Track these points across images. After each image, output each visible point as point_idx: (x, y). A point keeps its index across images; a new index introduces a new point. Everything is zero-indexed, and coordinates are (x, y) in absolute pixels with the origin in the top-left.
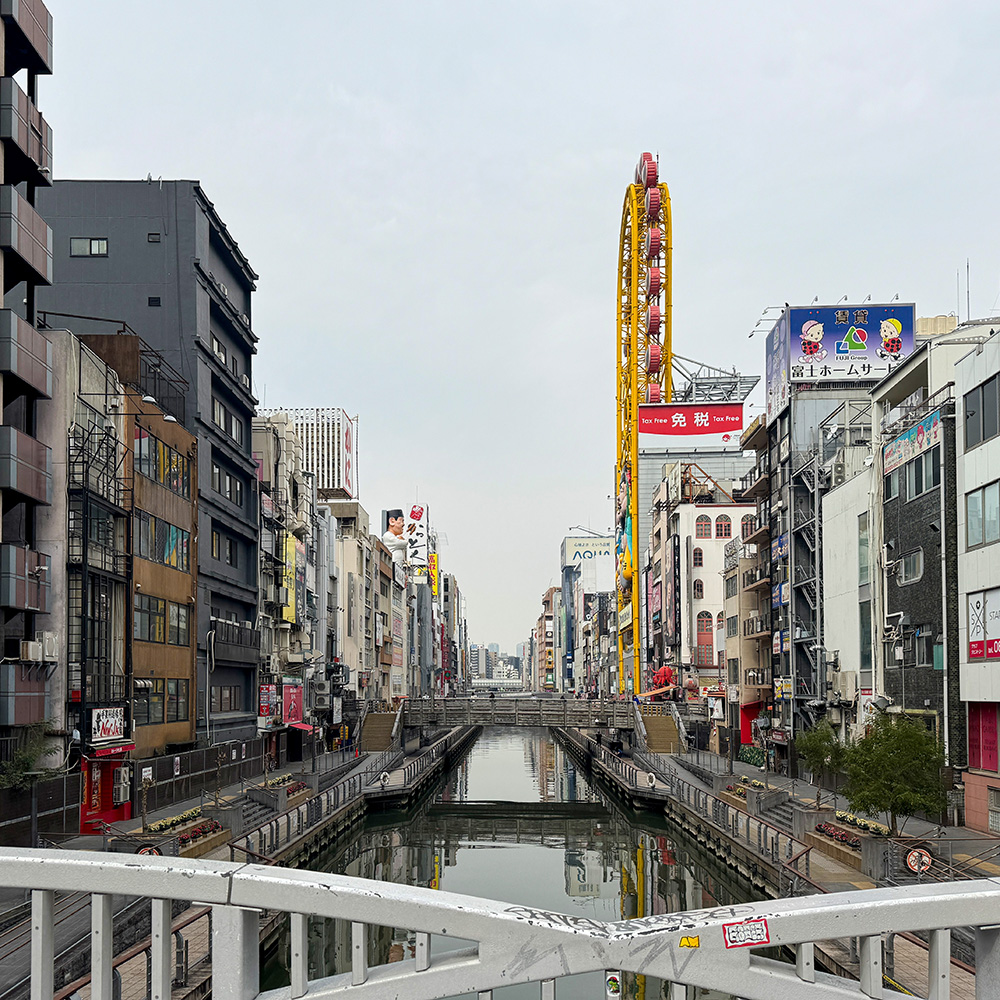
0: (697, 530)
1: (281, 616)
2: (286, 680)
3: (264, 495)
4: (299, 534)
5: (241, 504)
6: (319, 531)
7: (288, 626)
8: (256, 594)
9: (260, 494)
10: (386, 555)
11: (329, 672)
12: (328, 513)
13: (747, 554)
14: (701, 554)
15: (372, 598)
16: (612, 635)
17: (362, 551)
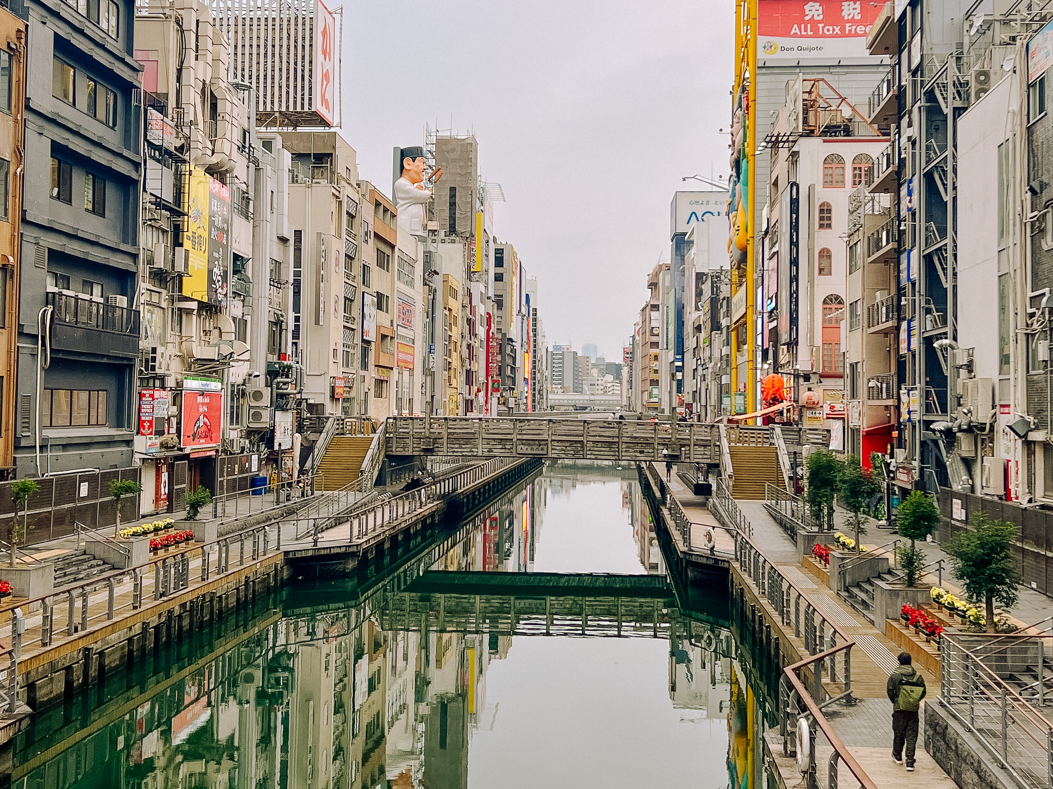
0: (825, 175)
1: (180, 290)
2: (192, 384)
3: (154, 114)
4: (217, 172)
5: (115, 124)
6: (258, 169)
7: (194, 305)
8: (135, 257)
9: (146, 111)
10: (386, 210)
11: (272, 373)
12: (278, 143)
13: (876, 208)
14: (829, 211)
15: (357, 270)
16: (724, 331)
17: (340, 202)
